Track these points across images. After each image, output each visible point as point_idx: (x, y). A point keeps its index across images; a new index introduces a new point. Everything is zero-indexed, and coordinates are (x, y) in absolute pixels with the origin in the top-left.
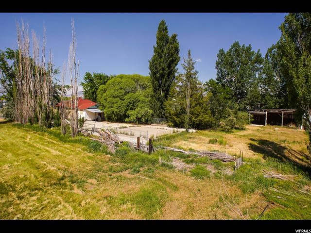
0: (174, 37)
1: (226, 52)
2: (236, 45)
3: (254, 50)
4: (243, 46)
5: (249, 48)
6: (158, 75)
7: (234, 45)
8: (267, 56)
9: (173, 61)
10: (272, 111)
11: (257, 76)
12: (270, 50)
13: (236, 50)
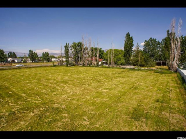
0: (132, 37)
1: (147, 41)
2: (151, 38)
3: (157, 40)
4: (154, 39)
5: (156, 40)
6: (127, 50)
7: (150, 38)
8: (162, 42)
9: (132, 45)
10: (163, 61)
11: (158, 49)
12: (163, 40)
13: (151, 41)
